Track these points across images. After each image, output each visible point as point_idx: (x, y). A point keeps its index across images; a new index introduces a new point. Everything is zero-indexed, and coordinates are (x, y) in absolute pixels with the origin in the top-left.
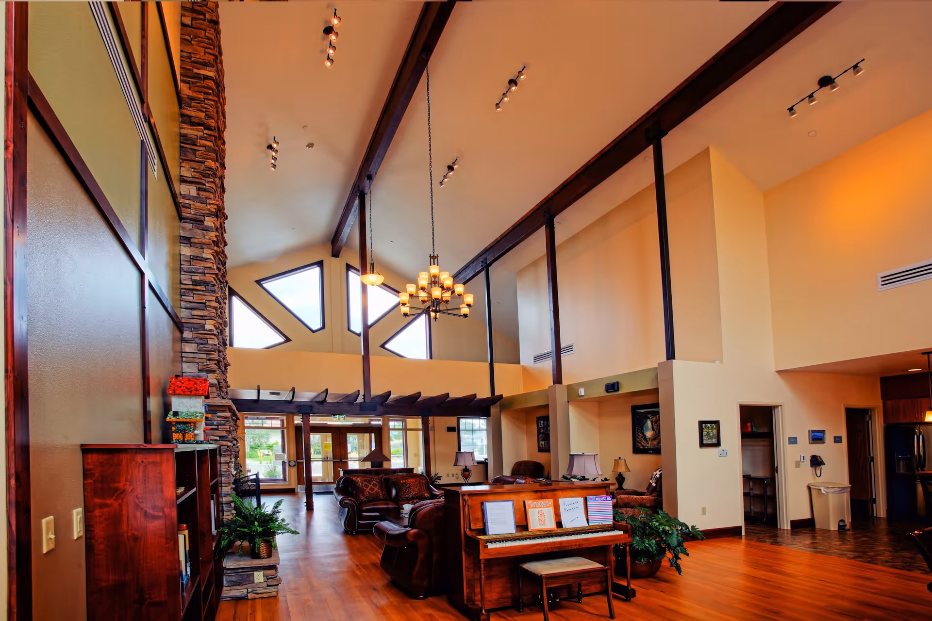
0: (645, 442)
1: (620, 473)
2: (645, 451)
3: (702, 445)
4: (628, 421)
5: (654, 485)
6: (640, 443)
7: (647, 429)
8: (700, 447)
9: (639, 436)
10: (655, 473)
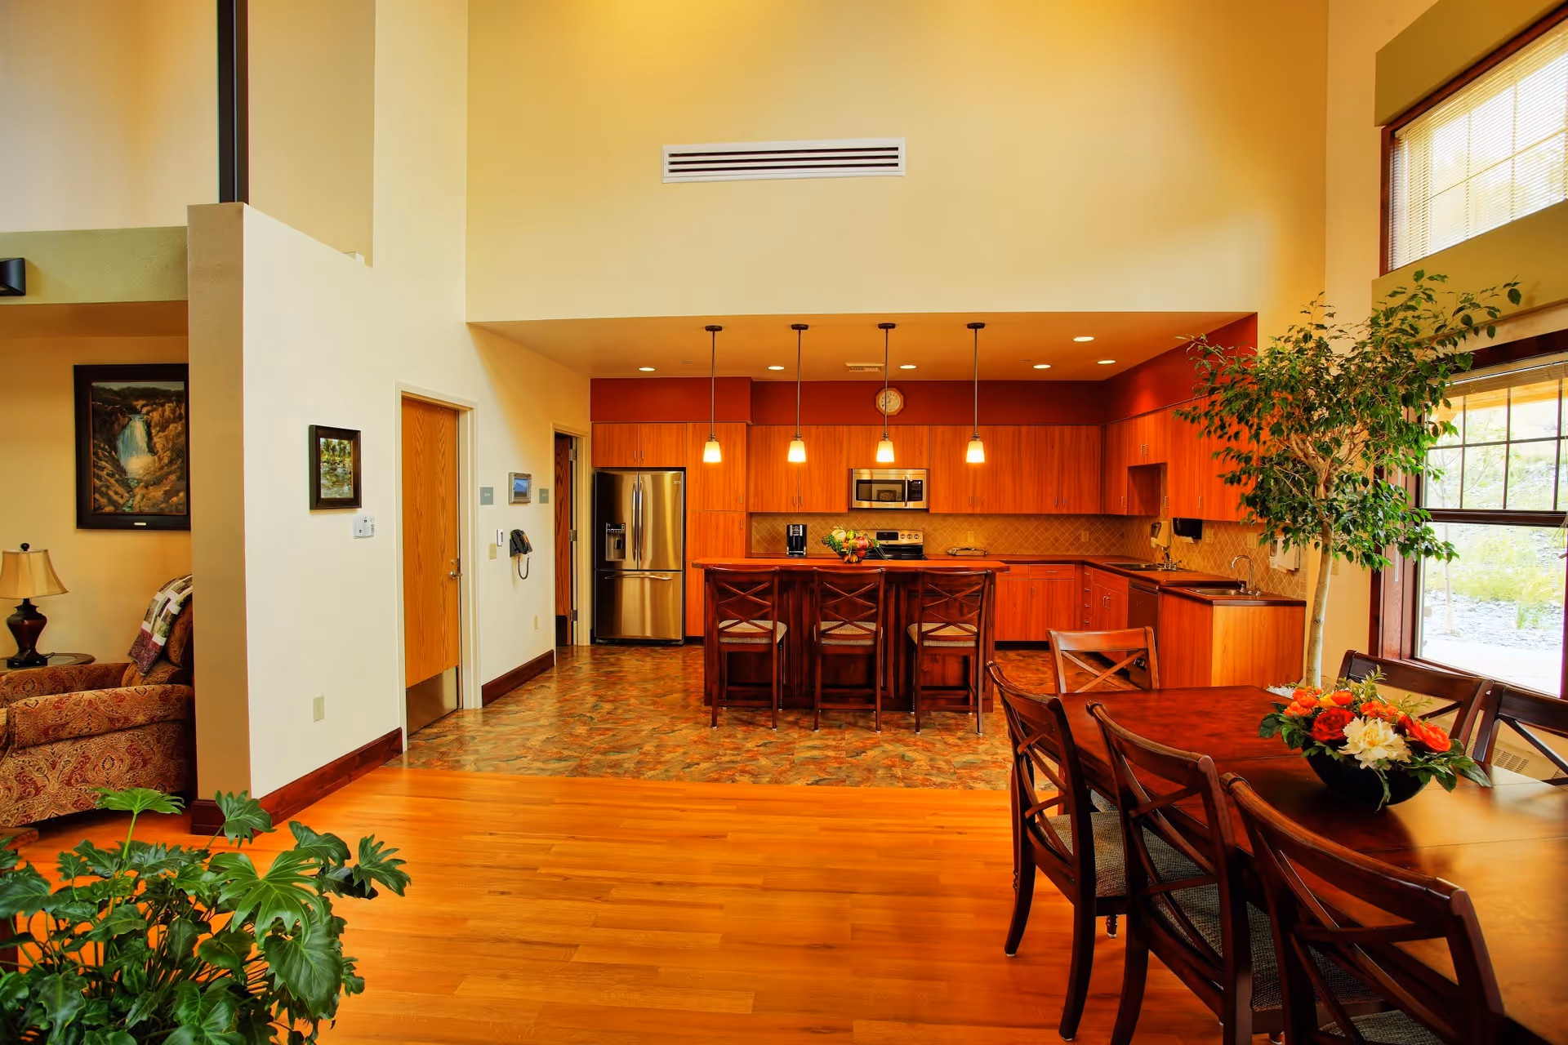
0: (121, 490)
1: (27, 601)
2: (119, 521)
3: (318, 502)
4: (62, 417)
5: (159, 640)
6: (103, 495)
7: (131, 448)
8: (312, 508)
9: (102, 469)
10: (160, 598)
